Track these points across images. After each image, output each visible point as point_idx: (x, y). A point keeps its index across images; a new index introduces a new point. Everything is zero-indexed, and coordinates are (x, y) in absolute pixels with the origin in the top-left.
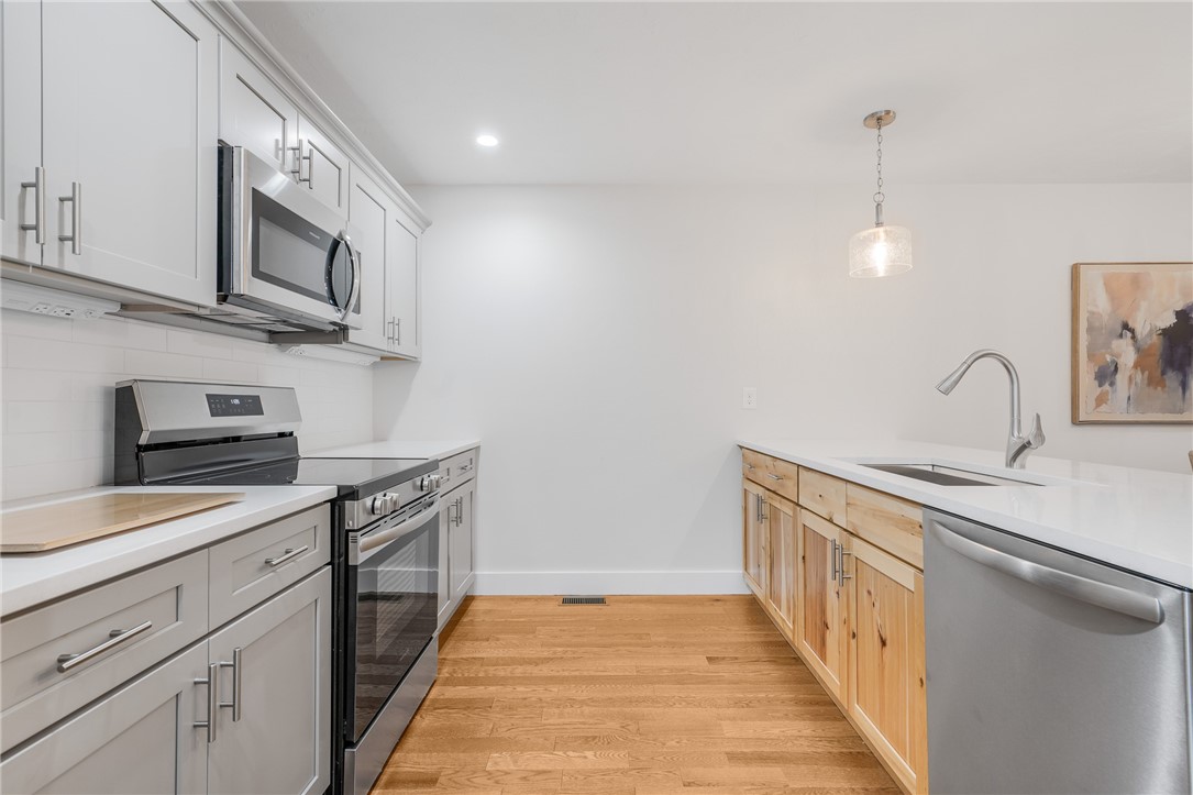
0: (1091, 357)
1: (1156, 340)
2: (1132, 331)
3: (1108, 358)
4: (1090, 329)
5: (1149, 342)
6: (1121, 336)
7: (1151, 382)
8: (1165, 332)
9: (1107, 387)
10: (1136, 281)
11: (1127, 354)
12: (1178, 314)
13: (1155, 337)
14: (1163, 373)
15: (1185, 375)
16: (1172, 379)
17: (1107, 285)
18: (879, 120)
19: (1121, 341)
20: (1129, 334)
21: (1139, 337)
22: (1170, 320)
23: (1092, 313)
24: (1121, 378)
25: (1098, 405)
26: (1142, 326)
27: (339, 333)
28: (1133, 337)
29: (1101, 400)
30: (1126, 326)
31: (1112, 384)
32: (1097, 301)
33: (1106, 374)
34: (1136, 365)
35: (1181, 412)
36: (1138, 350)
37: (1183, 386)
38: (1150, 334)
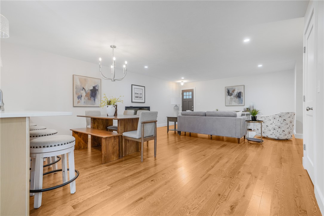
0: (76, 93)
1: (89, 92)
2: (85, 89)
3: (80, 94)
4: (76, 88)
6: (83, 90)
7: (88, 99)
8: (91, 90)
9: (80, 100)
10: (85, 80)
11: (84, 94)
12: (93, 87)
14: (91, 98)
15: (95, 98)
16: (92, 99)
17: (80, 80)
19: (82, 91)
20: (84, 90)
21: (86, 90)
22: (92, 88)
23: (77, 85)
24: (83, 98)
28: (85, 90)
29: (78, 102)
30: (83, 88)
31: (81, 99)
32: (78, 83)
33: (80, 97)
34: (85, 96)
35: (94, 105)
36: (86, 93)
37: (94, 100)
38: (88, 90)
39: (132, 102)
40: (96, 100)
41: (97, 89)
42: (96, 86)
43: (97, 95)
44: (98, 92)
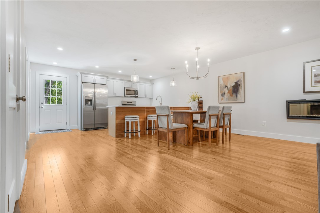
0: (220, 92)
1: (231, 88)
2: (227, 87)
3: (223, 92)
4: (220, 87)
5: (230, 88)
7: (231, 95)
8: (233, 86)
9: (223, 97)
10: (228, 78)
11: (226, 91)
12: (235, 83)
13: (231, 87)
14: (233, 94)
15: (237, 94)
16: (234, 95)
17: (223, 79)
18: (173, 69)
19: (225, 89)
22: (234, 84)
23: (220, 84)
24: (225, 95)
25: (222, 100)
26: (229, 86)
27: (137, 97)
28: (227, 88)
29: (222, 99)
30: (226, 86)
32: (222, 82)
33: (223, 95)
34: (228, 93)
35: (236, 100)
36: (228, 90)
37: (237, 96)
38: (230, 87)
39: (304, 92)
40: (239, 95)
41: (239, 84)
42: (238, 81)
43: (239, 90)
44: (240, 87)
